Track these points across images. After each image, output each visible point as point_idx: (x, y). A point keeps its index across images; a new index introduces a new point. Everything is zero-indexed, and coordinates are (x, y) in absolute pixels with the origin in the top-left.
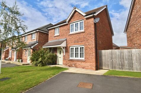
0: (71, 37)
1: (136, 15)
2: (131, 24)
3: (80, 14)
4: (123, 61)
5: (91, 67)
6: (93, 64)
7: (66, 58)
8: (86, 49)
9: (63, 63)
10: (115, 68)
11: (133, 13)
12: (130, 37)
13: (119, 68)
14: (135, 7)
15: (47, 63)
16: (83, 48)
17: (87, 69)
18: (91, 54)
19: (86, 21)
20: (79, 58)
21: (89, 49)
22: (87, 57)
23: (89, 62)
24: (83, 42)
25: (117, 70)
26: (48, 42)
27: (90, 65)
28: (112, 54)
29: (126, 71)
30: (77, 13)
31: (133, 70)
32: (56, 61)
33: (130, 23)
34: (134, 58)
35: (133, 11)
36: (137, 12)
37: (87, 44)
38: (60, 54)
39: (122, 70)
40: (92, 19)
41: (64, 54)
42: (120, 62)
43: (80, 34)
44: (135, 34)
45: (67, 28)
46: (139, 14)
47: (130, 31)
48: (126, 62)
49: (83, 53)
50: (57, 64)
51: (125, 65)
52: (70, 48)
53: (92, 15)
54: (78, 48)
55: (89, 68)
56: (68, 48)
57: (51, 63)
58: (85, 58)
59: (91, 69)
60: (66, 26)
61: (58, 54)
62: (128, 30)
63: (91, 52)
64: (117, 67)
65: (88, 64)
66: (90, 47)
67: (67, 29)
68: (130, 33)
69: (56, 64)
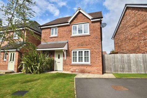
0: (73, 40)
1: (125, 24)
2: (120, 32)
3: (84, 17)
4: (124, 65)
5: (98, 71)
6: (100, 68)
7: (67, 63)
8: (92, 53)
9: (63, 69)
10: (117, 71)
11: (122, 23)
12: (118, 43)
13: (121, 71)
14: (125, 18)
15: (45, 69)
16: (88, 52)
17: (93, 73)
18: (98, 59)
19: (92, 24)
20: (84, 63)
21: (95, 53)
22: (94, 61)
23: (95, 67)
24: (89, 46)
25: (119, 73)
26: (41, 43)
27: (97, 69)
28: (114, 58)
29: (126, 73)
30: (80, 15)
31: (131, 72)
32: (54, 66)
33: (119, 30)
34: (132, 62)
35: (123, 20)
36: (127, 22)
37: (93, 47)
38: (59, 58)
39: (123, 73)
40: (98, 23)
41: (65, 58)
42: (121, 66)
43: (84, 37)
44: (124, 41)
45: (68, 29)
46: (129, 24)
47: (118, 38)
48: (126, 65)
49: (88, 57)
50: (55, 70)
51: (126, 68)
52: (72, 51)
53: (99, 19)
54: (82, 52)
55: (96, 72)
56: (70, 51)
57: (49, 69)
58: (91, 62)
59: (98, 73)
60: (67, 27)
61: (56, 59)
62: (115, 37)
63: (98, 57)
64: (119, 70)
65: (94, 69)
66: (96, 51)
67: (68, 31)
68: (118, 40)
69: (53, 70)
